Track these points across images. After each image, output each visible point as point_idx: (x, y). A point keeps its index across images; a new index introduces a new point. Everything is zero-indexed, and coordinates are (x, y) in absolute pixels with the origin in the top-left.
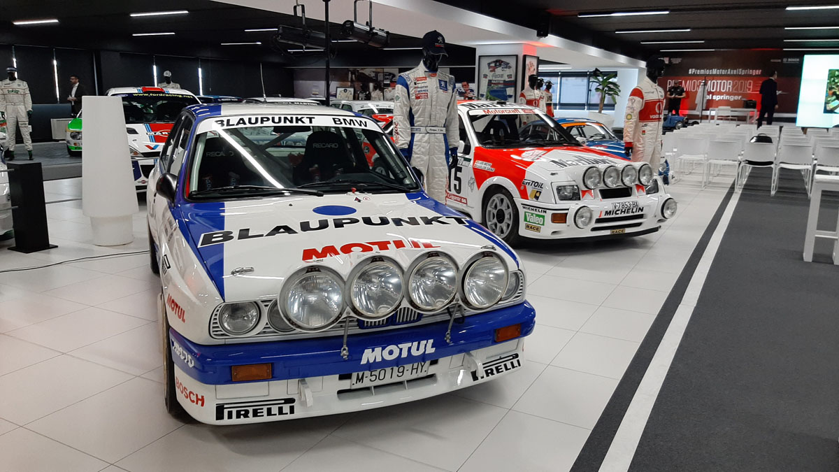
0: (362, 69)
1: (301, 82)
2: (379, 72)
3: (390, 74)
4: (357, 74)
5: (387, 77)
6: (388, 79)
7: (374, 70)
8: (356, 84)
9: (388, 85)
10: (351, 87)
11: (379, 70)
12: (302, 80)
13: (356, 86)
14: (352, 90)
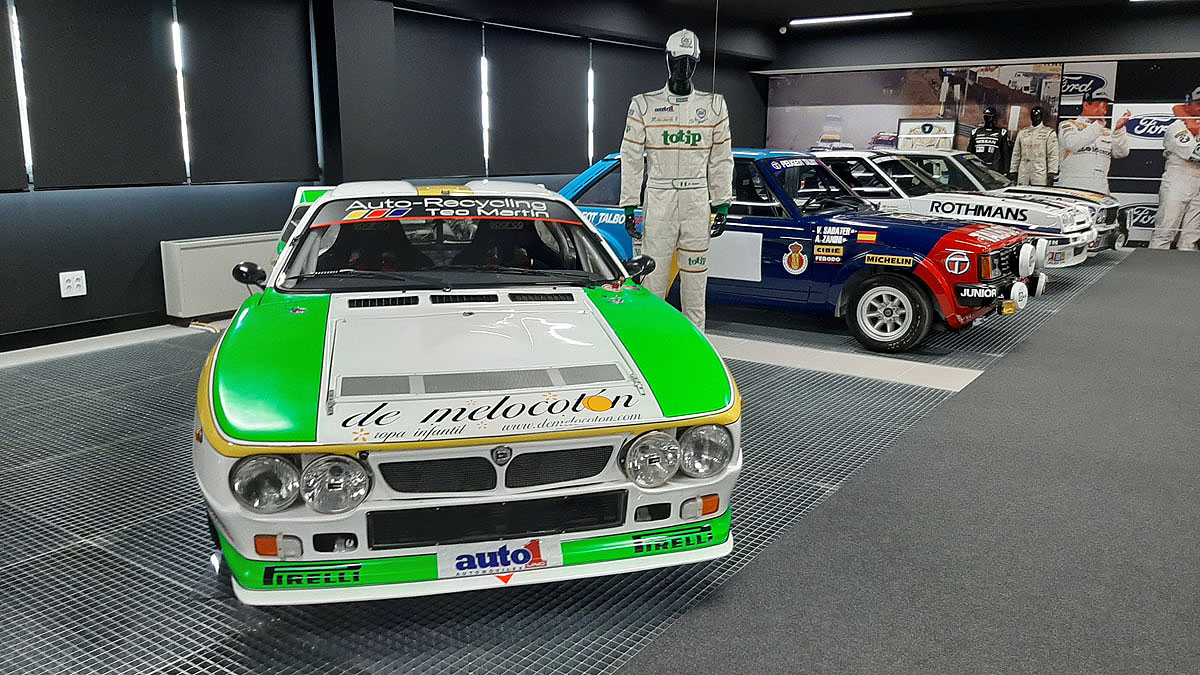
0: (988, 68)
1: (788, 109)
2: (1046, 76)
3: (1086, 79)
4: (969, 82)
5: (1074, 86)
6: (1075, 92)
7: (1030, 69)
8: (963, 111)
9: (1075, 111)
10: (944, 117)
11: (1046, 69)
12: (794, 103)
13: (962, 115)
14: (950, 126)
